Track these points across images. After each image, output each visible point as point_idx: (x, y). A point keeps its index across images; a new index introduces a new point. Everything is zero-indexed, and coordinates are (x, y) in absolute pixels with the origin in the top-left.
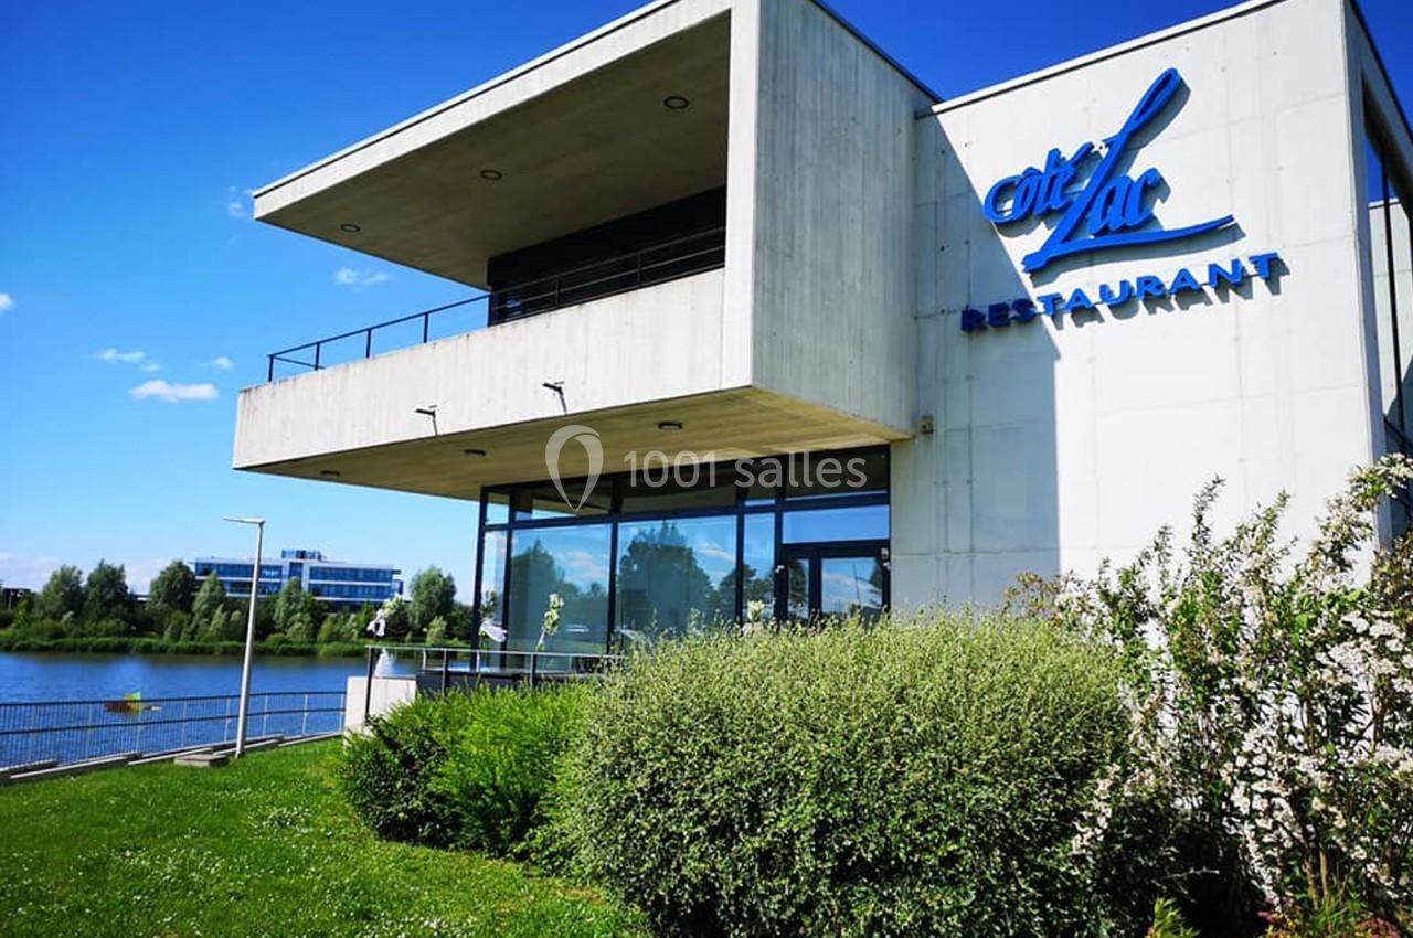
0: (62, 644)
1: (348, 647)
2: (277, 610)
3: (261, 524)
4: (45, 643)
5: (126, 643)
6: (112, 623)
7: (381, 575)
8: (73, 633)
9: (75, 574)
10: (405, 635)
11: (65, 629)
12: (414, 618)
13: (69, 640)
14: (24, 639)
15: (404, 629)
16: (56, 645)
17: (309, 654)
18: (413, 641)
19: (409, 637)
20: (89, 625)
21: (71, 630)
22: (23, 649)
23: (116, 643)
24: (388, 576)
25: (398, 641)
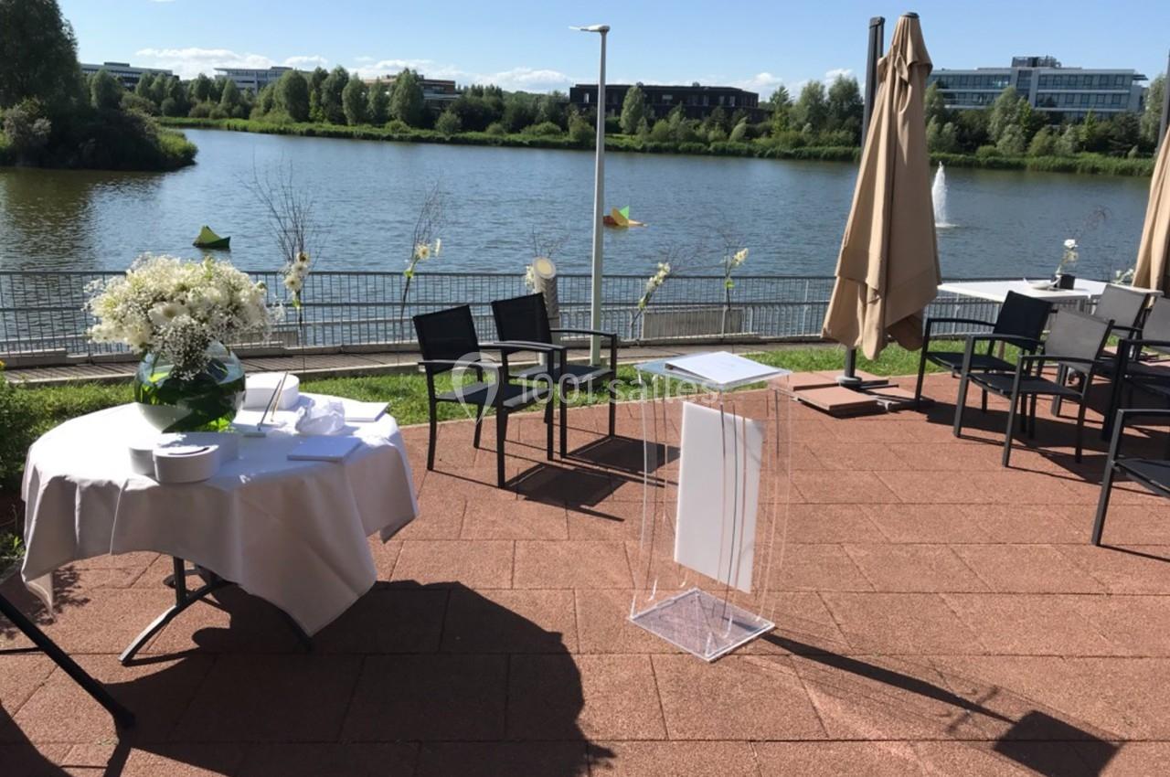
0: (801, 152)
1: (1060, 161)
2: (992, 122)
3: (604, 31)
4: (788, 151)
5: (851, 153)
6: (842, 134)
7: (1119, 81)
8: (811, 143)
9: (819, 89)
10: (1130, 149)
11: (805, 139)
12: (1148, 131)
13: (805, 149)
14: (774, 147)
15: (1130, 143)
16: (796, 152)
17: (1019, 167)
18: (1137, 156)
19: (1133, 151)
20: (824, 135)
21: (809, 141)
22: (772, 156)
23: (843, 152)
24: (1126, 82)
25: (1119, 155)
